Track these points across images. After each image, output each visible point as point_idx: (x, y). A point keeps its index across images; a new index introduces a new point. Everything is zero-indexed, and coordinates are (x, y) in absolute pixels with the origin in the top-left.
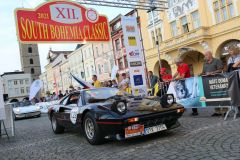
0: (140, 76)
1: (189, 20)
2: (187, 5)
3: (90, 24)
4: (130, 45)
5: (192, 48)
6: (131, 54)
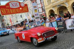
3: (22, 7)
4: (35, 12)
5: (62, 5)
6: (36, 15)
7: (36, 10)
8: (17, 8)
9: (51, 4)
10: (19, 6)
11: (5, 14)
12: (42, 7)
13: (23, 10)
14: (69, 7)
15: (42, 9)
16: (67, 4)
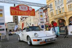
1: (61, 10)
2: (61, 6)
3: (30, 11)
6: (41, 19)
8: (25, 11)
10: (27, 10)
11: (14, 15)
12: (46, 19)
13: (30, 13)
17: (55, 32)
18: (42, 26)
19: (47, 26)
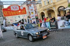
0: (35, 22)
5: (50, 9)
7: (33, 12)
9: (42, 8)
12: (35, 10)
14: (56, 10)
15: (35, 12)
16: (55, 8)
17: (46, 26)
18: (34, 22)
19: (37, 17)
